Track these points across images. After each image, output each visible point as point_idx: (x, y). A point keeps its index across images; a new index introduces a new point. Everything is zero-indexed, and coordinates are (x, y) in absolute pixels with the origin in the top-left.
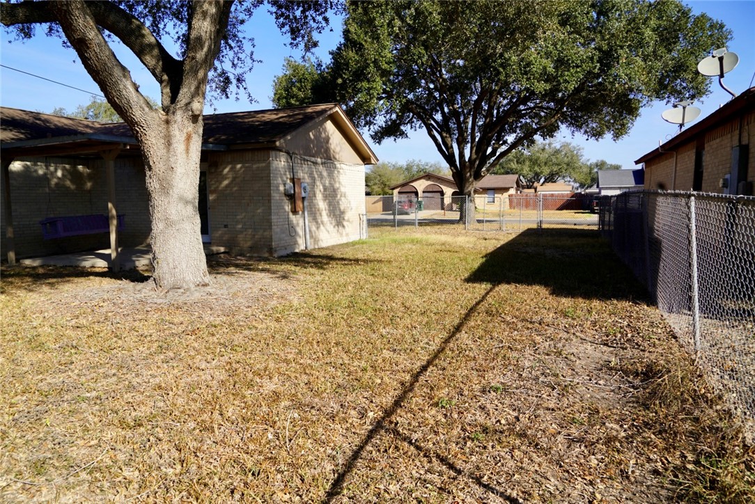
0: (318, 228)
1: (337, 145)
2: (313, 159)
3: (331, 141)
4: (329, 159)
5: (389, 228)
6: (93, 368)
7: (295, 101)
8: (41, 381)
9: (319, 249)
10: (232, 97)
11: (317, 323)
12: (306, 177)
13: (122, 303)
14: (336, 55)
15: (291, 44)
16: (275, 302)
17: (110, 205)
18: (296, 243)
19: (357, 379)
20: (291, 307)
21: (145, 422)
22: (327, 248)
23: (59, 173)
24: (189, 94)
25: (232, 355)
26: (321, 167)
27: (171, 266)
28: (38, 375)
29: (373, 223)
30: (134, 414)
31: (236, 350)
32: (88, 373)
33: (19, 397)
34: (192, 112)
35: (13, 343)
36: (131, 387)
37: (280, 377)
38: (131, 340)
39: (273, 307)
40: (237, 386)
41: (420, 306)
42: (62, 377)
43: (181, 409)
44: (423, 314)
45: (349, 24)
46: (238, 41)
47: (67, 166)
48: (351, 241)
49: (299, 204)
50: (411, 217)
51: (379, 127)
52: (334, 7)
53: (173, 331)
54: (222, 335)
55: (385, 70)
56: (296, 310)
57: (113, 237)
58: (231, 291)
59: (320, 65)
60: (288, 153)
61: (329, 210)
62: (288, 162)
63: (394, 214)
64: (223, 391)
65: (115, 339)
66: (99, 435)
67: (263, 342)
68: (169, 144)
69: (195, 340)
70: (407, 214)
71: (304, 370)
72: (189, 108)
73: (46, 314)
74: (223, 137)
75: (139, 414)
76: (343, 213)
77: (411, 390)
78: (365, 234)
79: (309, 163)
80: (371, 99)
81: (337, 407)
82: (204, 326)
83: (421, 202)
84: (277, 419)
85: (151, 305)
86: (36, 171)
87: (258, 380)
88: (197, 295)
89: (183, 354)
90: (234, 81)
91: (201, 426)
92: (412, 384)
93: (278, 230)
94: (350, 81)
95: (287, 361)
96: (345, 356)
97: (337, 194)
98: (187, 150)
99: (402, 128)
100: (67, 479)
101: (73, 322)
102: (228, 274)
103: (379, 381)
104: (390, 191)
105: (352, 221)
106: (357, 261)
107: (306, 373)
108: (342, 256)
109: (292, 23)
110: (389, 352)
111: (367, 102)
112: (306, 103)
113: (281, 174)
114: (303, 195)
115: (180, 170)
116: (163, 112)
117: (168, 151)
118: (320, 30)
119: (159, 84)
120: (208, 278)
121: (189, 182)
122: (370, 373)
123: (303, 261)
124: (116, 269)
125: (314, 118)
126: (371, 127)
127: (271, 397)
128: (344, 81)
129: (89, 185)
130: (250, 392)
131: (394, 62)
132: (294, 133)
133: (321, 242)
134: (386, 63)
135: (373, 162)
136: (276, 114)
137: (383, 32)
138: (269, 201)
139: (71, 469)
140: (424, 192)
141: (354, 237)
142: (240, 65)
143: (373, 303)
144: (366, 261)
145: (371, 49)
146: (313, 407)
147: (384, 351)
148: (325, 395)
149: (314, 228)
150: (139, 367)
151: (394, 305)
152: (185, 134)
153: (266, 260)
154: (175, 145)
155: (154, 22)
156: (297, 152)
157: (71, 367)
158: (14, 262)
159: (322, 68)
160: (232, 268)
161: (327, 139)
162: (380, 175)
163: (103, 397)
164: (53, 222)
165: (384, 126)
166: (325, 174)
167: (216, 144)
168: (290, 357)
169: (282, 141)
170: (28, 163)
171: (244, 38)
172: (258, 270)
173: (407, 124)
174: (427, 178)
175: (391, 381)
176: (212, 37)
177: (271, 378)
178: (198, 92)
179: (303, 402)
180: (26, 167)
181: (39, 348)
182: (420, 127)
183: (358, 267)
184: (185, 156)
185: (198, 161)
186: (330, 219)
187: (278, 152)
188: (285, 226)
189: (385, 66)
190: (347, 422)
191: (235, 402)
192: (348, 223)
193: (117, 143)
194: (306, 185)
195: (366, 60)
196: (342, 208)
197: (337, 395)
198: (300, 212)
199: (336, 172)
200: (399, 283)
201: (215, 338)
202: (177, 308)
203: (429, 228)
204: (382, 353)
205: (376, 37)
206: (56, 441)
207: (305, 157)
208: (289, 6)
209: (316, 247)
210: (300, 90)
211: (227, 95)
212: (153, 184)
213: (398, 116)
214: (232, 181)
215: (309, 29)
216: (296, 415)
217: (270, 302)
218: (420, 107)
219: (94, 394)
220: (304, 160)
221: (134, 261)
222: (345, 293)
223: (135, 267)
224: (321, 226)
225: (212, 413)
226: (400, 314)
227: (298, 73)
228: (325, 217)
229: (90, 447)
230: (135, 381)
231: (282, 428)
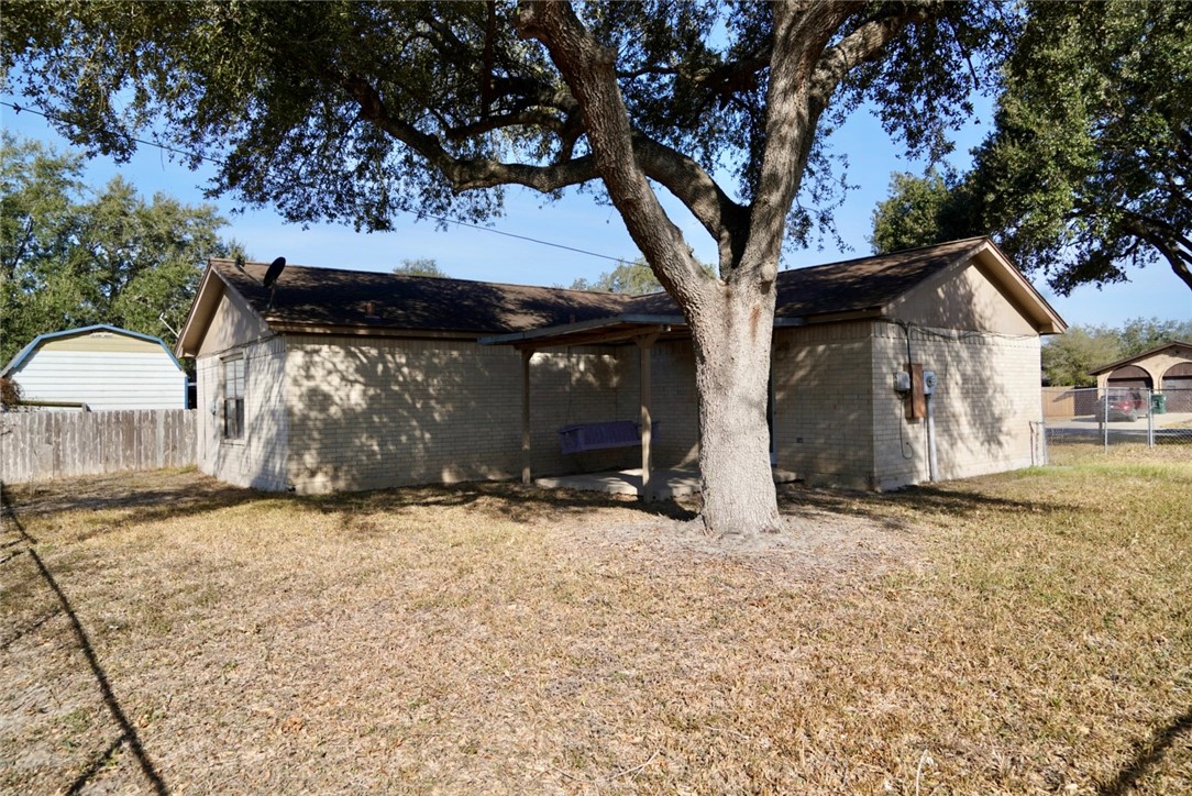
0: (952, 445)
1: (986, 306)
2: (944, 331)
3: (975, 300)
4: (972, 329)
5: (1091, 446)
6: (630, 635)
7: (910, 238)
8: (572, 643)
9: (954, 481)
10: (813, 245)
11: (959, 610)
12: (932, 362)
13: (662, 549)
14: (983, 154)
15: (908, 153)
16: (884, 567)
17: (644, 410)
18: (913, 471)
19: (1040, 719)
20: (912, 577)
21: (701, 725)
22: (969, 481)
23: (582, 367)
24: (759, 255)
25: (819, 645)
26: (957, 345)
27: (727, 500)
28: (567, 635)
29: (1056, 438)
30: (686, 710)
31: (825, 638)
32: (624, 642)
33: (548, 661)
34: (762, 277)
35: (537, 589)
36: (679, 672)
37: (899, 693)
38: (675, 603)
39: (881, 575)
40: (830, 695)
41: (1169, 601)
42: (594, 642)
43: (750, 715)
44: (1177, 616)
45: (1008, 102)
46: (822, 163)
47: (592, 356)
48: (1014, 468)
49: (920, 407)
50: (1139, 425)
51: (1067, 265)
52: (981, 84)
53: (732, 597)
54: (803, 611)
55: (1078, 168)
56: (921, 584)
57: (646, 453)
58: (813, 543)
59: (952, 176)
60: (900, 324)
61: (973, 416)
62: (900, 338)
63: (1100, 419)
64: (809, 698)
65: (655, 599)
66: (644, 730)
67: (867, 630)
68: (729, 325)
69: (764, 614)
70: (1128, 419)
71: (941, 686)
72: (758, 273)
73: (571, 555)
74: (798, 306)
75: (693, 712)
76: (999, 420)
77: (1156, 759)
78: (1042, 458)
79: (937, 338)
80: (1050, 220)
81: (1004, 763)
82: (775, 595)
83: (1159, 396)
84: (898, 760)
85: (700, 555)
86: (556, 364)
87: (864, 692)
88: (763, 546)
89: (747, 634)
90: (816, 222)
91: (779, 746)
92: (1158, 748)
93: (883, 448)
94: (1010, 195)
95: (911, 669)
96: (1014, 674)
97: (986, 388)
98: (754, 333)
99: (1115, 263)
100: (610, 781)
101: (602, 570)
102: (806, 515)
103: (1086, 731)
104: (1090, 379)
105: (1017, 434)
106: (1028, 506)
107: (943, 693)
108: (998, 496)
109: (909, 120)
110: (1104, 680)
111: (1041, 226)
112: (927, 241)
113: (888, 358)
114: (927, 390)
115: (742, 361)
116: (721, 281)
117: (728, 335)
118: (956, 125)
119: (716, 243)
120: (779, 521)
121: (754, 377)
122: (1066, 712)
123: (927, 502)
124: (648, 499)
125: (946, 265)
126: (1051, 267)
127: (887, 723)
128: (999, 198)
129: (615, 380)
130: (851, 708)
131: (1097, 151)
132: (911, 292)
133: (958, 468)
134: (1080, 155)
135: (1056, 330)
136: (881, 264)
137: (1076, 106)
138: (870, 402)
139: (614, 769)
140: (1165, 378)
141: (1020, 462)
142: (824, 196)
143: (1065, 585)
144: (1047, 508)
145: (1049, 136)
146: (959, 753)
147: (1094, 677)
148: (980, 735)
149: (945, 445)
150: (688, 643)
151: (1110, 592)
152: (751, 311)
153: (862, 496)
154: (736, 327)
155: (705, 153)
156: (915, 322)
157: (604, 630)
158: (528, 481)
159: (957, 180)
160: (810, 507)
161: (969, 297)
162: (1068, 350)
163: (646, 679)
164: (572, 432)
165: (1076, 263)
166: (965, 354)
167: (788, 317)
168: (914, 661)
169: (891, 306)
170: (549, 355)
171: (832, 156)
172: (851, 512)
173: (1125, 255)
174: (1173, 351)
175: (1111, 734)
176: (793, 170)
177: (883, 692)
178: (772, 249)
179: (942, 741)
180: (546, 360)
181: (566, 600)
182: (1153, 259)
183: (1032, 518)
184: (749, 341)
185: (768, 346)
186: (975, 431)
187: (883, 324)
188: (894, 442)
189: (1077, 161)
190: (1025, 791)
191: (829, 720)
192: (1008, 437)
193: (656, 325)
194: (931, 374)
195: (1040, 155)
196: (997, 412)
197: (1002, 740)
198: (922, 419)
199: (985, 351)
200: (1119, 553)
201: (792, 615)
202: (736, 563)
203: (1180, 448)
204: (1089, 680)
205: (1059, 114)
206: (594, 728)
207: (931, 329)
208: (903, 98)
209: (949, 477)
210: (916, 220)
211: (805, 243)
212: (705, 380)
213: (1104, 243)
214: (811, 371)
215: (938, 126)
216: (930, 760)
217: (875, 567)
218: (1155, 222)
219: (634, 672)
220: (929, 333)
221: (671, 489)
222: (1009, 563)
223: (673, 497)
224: (959, 442)
225: (795, 730)
226: (1124, 612)
227: (913, 195)
228: (965, 426)
229: (634, 744)
230: (685, 663)
231: (907, 776)
